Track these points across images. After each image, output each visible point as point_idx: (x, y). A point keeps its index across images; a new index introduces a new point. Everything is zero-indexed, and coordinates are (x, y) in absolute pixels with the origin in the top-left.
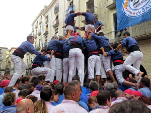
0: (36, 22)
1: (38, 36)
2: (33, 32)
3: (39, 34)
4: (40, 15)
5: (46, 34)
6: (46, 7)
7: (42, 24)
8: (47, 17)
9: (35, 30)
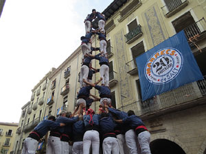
0: (39, 88)
1: (39, 106)
2: (33, 100)
3: (41, 104)
4: (45, 78)
5: (51, 103)
6: (53, 69)
7: (46, 90)
8: (54, 82)
9: (36, 97)
